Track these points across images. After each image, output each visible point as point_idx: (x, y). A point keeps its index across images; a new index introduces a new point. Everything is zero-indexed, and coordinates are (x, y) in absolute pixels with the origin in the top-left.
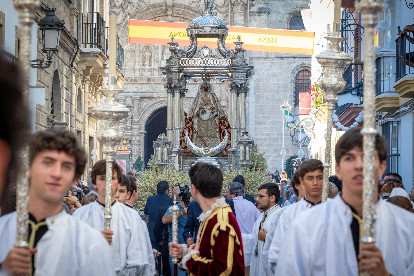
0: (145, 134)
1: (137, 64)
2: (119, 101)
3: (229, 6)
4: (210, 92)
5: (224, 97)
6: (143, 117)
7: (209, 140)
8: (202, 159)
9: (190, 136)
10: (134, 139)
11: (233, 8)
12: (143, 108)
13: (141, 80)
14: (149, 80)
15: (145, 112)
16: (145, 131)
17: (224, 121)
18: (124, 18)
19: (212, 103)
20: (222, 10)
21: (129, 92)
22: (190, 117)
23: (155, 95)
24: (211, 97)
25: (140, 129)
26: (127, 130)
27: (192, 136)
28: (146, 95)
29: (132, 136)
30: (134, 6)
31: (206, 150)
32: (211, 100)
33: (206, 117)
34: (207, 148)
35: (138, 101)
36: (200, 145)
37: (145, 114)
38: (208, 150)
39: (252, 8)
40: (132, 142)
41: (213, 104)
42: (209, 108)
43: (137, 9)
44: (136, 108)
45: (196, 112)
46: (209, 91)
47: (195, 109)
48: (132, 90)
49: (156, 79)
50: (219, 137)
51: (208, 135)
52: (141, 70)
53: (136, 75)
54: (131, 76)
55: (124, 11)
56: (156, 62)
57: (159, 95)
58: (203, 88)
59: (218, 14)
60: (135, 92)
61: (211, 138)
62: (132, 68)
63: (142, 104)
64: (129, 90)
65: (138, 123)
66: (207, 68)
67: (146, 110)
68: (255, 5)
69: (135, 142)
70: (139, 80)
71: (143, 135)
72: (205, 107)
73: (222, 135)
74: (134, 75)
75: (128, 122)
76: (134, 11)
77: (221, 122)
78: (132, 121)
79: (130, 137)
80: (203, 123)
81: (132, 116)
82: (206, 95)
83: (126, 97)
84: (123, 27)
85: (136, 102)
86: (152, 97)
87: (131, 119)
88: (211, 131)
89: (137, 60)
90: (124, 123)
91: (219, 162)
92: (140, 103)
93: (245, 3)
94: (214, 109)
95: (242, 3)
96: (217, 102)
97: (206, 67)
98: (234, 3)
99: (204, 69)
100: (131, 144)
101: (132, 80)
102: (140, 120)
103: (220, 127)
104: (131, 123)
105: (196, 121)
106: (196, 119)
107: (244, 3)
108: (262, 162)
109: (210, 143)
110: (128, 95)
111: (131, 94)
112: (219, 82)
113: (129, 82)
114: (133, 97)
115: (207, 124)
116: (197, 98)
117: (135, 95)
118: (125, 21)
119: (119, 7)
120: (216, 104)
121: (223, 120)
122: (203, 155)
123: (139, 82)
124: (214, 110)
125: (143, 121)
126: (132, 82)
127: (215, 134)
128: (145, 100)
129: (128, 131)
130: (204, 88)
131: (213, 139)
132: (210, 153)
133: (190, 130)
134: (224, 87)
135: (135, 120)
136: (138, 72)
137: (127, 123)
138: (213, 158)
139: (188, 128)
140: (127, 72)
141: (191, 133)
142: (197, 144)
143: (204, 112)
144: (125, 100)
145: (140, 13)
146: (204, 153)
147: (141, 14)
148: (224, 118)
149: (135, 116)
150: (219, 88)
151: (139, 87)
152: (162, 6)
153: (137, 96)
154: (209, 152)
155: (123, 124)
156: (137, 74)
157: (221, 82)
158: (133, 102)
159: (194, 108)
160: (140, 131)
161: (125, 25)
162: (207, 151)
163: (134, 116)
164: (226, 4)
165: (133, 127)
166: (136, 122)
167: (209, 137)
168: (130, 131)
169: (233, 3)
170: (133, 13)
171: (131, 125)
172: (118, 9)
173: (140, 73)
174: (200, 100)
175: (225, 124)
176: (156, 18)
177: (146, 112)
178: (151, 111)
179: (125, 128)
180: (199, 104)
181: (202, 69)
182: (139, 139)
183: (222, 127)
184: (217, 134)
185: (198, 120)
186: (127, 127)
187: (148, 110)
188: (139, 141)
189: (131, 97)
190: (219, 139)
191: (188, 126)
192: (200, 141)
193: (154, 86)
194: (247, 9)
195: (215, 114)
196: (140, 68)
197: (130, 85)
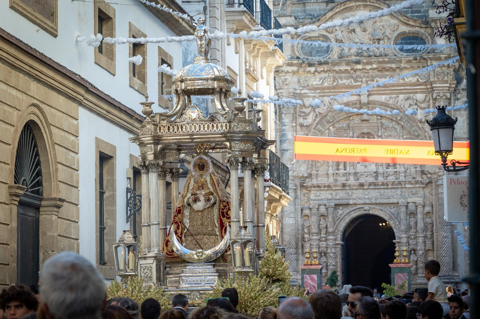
0: (342, 245)
1: (331, 168)
2: (312, 210)
3: (431, 101)
4: (207, 170)
5: (429, 202)
6: (338, 226)
7: (205, 239)
8: (194, 266)
9: (179, 234)
10: (329, 251)
11: (435, 103)
12: (339, 216)
13: (335, 186)
14: (344, 185)
15: (340, 221)
16: (342, 242)
17: (227, 211)
18: (314, 118)
19: (210, 186)
20: (423, 105)
21: (322, 200)
22: (179, 208)
23: (351, 202)
24: (208, 179)
25: (335, 240)
26: (321, 241)
27: (181, 234)
28: (341, 202)
29: (327, 248)
30: (325, 105)
31: (199, 253)
32: (208, 182)
33: (199, 206)
34: (200, 250)
35: (333, 209)
36: (193, 246)
37: (341, 223)
38: (203, 253)
39: (456, 102)
40: (328, 255)
41: (211, 188)
42: (204, 193)
43: (328, 108)
44: (330, 217)
45: (186, 200)
46: (205, 169)
47: (186, 196)
48: (326, 197)
49: (352, 184)
50: (219, 234)
51: (204, 232)
52: (335, 175)
53: (329, 180)
54: (325, 182)
55: (314, 111)
56: (352, 166)
57: (355, 202)
58: (198, 166)
59: (419, 111)
60: (330, 199)
61: (208, 237)
62: (325, 172)
63: (338, 212)
64: (323, 197)
65: (333, 233)
66: (194, 137)
67: (342, 219)
68: (460, 99)
69: (331, 254)
70: (333, 185)
71: (340, 246)
72: (198, 192)
73: (223, 231)
74: (327, 180)
75: (322, 232)
76: (325, 110)
77: (223, 213)
78: (327, 231)
79: (325, 250)
80: (196, 215)
81: (327, 226)
82: (201, 176)
83: (319, 205)
84: (314, 129)
85: (331, 210)
86: (347, 205)
87: (325, 229)
88: (208, 225)
89: (330, 164)
90: (318, 233)
91: (217, 270)
92: (335, 211)
93: (449, 97)
94: (212, 194)
95: (445, 97)
96: (216, 185)
97: (193, 135)
98: (436, 98)
99: (190, 139)
100: (326, 257)
101: (325, 186)
102: (335, 230)
103: (221, 220)
104: (326, 234)
105: (187, 212)
106: (187, 210)
107: (447, 98)
108: (281, 269)
109: (206, 244)
110: (321, 202)
111: (325, 202)
112: (422, 186)
113: (323, 189)
114: (327, 204)
115: (202, 217)
116: (189, 180)
117: (330, 203)
118: (316, 122)
119: (309, 107)
120: (215, 188)
121: (225, 211)
122: (195, 260)
123: (334, 188)
124: (211, 196)
125: (339, 231)
126: (325, 189)
127: (213, 230)
128: (341, 208)
129: (322, 243)
130: (199, 165)
131: (211, 237)
132: (204, 258)
133: (179, 225)
134: (428, 191)
135: (330, 230)
136: (332, 178)
137: (321, 234)
138: (209, 265)
139: (176, 223)
140: (320, 177)
141: (180, 229)
142: (188, 245)
143: (196, 200)
144: (318, 209)
145: (332, 112)
146: (195, 257)
147: (333, 114)
148: (227, 207)
149: (330, 225)
150: (422, 193)
151: (333, 194)
152: (356, 104)
153: (331, 204)
154: (204, 256)
155: (317, 235)
156: (331, 180)
157: (424, 186)
158: (327, 211)
159: (185, 194)
160: (337, 242)
161: (316, 126)
162: (201, 254)
163: (328, 226)
164: (427, 99)
165: (328, 238)
166: (331, 233)
167: (204, 235)
168: (325, 243)
169: (434, 97)
170: (325, 112)
171: (325, 236)
172: (308, 109)
173: (335, 178)
174: (193, 183)
175: (228, 215)
176: (350, 116)
177: (342, 221)
178: (347, 219)
179: (319, 240)
180: (191, 188)
181: (188, 139)
182: (335, 251)
183: (224, 220)
184: (217, 230)
185: (190, 211)
186: (321, 238)
187: (344, 219)
188: (335, 253)
189: (325, 205)
190: (219, 237)
191: (176, 220)
192: (192, 240)
193: (350, 192)
194: (451, 104)
195: (212, 201)
196: (333, 172)
197: (324, 192)
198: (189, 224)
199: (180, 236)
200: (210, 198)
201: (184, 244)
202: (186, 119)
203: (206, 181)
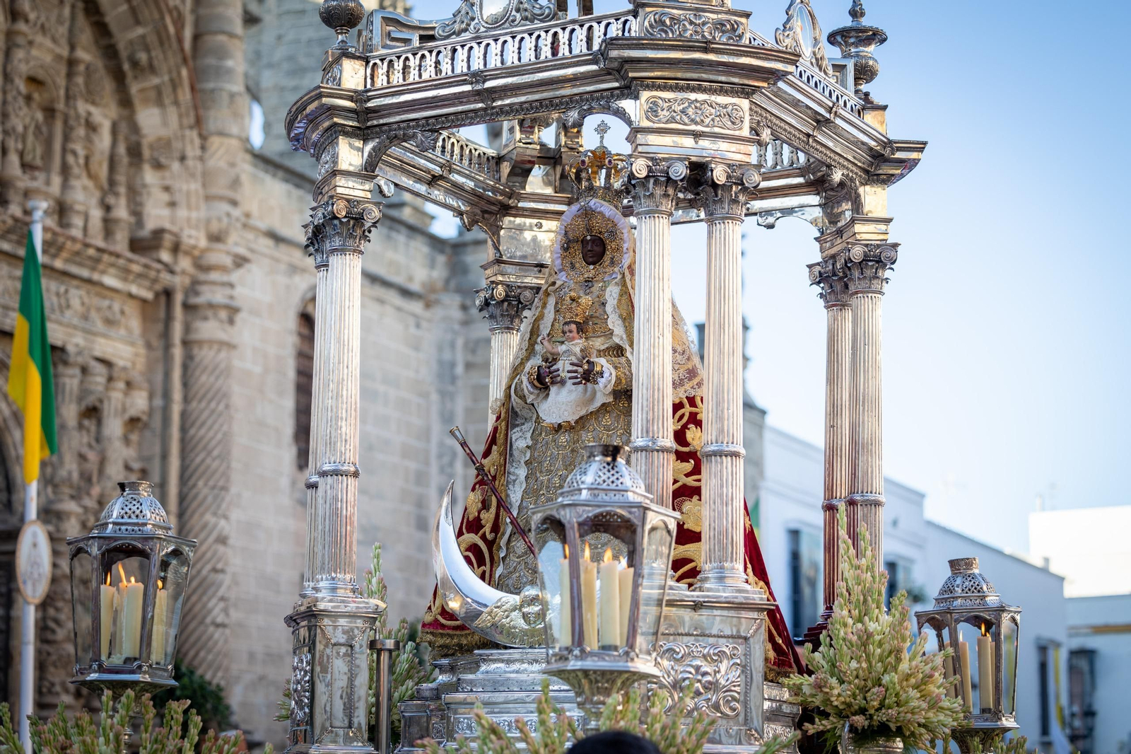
4: (613, 263)
8: (509, 662)
9: (487, 529)
24: (613, 294)
27: (496, 528)
31: (532, 602)
32: (609, 308)
33: (561, 405)
41: (619, 331)
46: (607, 258)
58: (578, 246)
72: (561, 348)
80: (551, 445)
82: (589, 282)
94: (620, 355)
105: (522, 438)
106: (527, 426)
122: (514, 636)
124: (602, 360)
130: (584, 242)
141: (493, 510)
143: (544, 381)
148: (687, 409)
162: (537, 609)
175: (687, 444)
195: (605, 380)
198: (524, 486)
199: (489, 536)
200: (598, 369)
201: (499, 571)
202: (473, 19)
203: (604, 304)
